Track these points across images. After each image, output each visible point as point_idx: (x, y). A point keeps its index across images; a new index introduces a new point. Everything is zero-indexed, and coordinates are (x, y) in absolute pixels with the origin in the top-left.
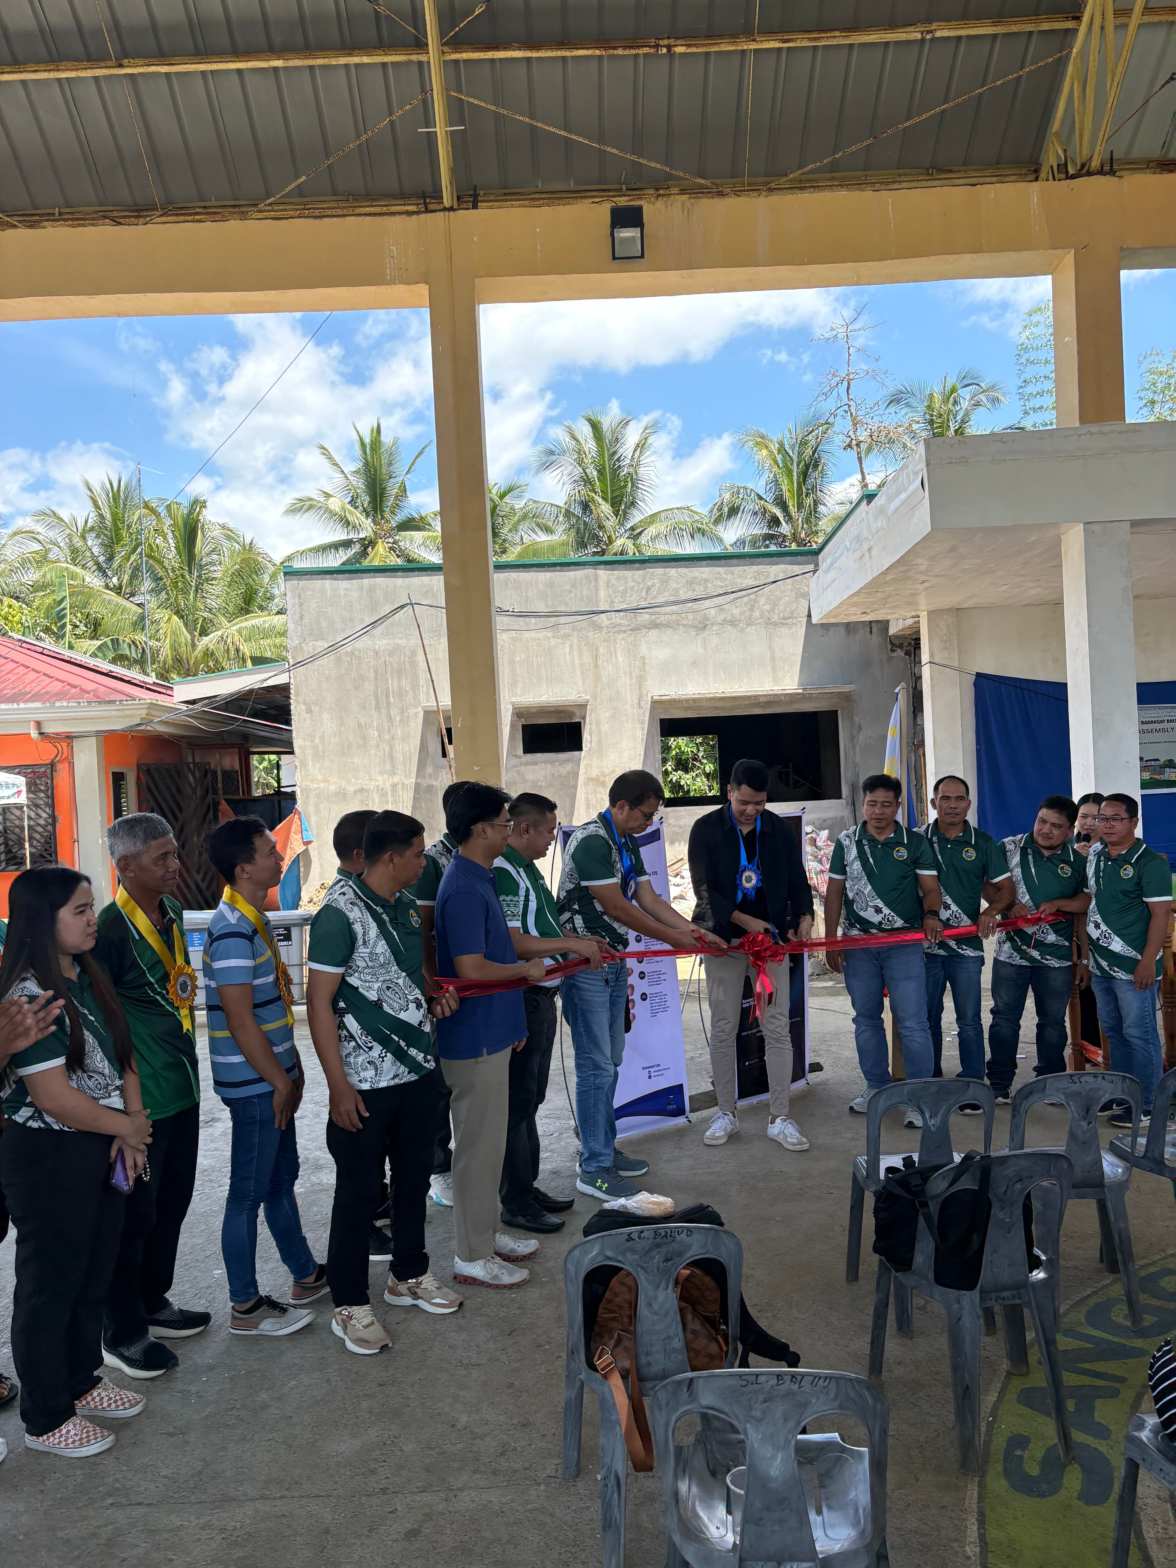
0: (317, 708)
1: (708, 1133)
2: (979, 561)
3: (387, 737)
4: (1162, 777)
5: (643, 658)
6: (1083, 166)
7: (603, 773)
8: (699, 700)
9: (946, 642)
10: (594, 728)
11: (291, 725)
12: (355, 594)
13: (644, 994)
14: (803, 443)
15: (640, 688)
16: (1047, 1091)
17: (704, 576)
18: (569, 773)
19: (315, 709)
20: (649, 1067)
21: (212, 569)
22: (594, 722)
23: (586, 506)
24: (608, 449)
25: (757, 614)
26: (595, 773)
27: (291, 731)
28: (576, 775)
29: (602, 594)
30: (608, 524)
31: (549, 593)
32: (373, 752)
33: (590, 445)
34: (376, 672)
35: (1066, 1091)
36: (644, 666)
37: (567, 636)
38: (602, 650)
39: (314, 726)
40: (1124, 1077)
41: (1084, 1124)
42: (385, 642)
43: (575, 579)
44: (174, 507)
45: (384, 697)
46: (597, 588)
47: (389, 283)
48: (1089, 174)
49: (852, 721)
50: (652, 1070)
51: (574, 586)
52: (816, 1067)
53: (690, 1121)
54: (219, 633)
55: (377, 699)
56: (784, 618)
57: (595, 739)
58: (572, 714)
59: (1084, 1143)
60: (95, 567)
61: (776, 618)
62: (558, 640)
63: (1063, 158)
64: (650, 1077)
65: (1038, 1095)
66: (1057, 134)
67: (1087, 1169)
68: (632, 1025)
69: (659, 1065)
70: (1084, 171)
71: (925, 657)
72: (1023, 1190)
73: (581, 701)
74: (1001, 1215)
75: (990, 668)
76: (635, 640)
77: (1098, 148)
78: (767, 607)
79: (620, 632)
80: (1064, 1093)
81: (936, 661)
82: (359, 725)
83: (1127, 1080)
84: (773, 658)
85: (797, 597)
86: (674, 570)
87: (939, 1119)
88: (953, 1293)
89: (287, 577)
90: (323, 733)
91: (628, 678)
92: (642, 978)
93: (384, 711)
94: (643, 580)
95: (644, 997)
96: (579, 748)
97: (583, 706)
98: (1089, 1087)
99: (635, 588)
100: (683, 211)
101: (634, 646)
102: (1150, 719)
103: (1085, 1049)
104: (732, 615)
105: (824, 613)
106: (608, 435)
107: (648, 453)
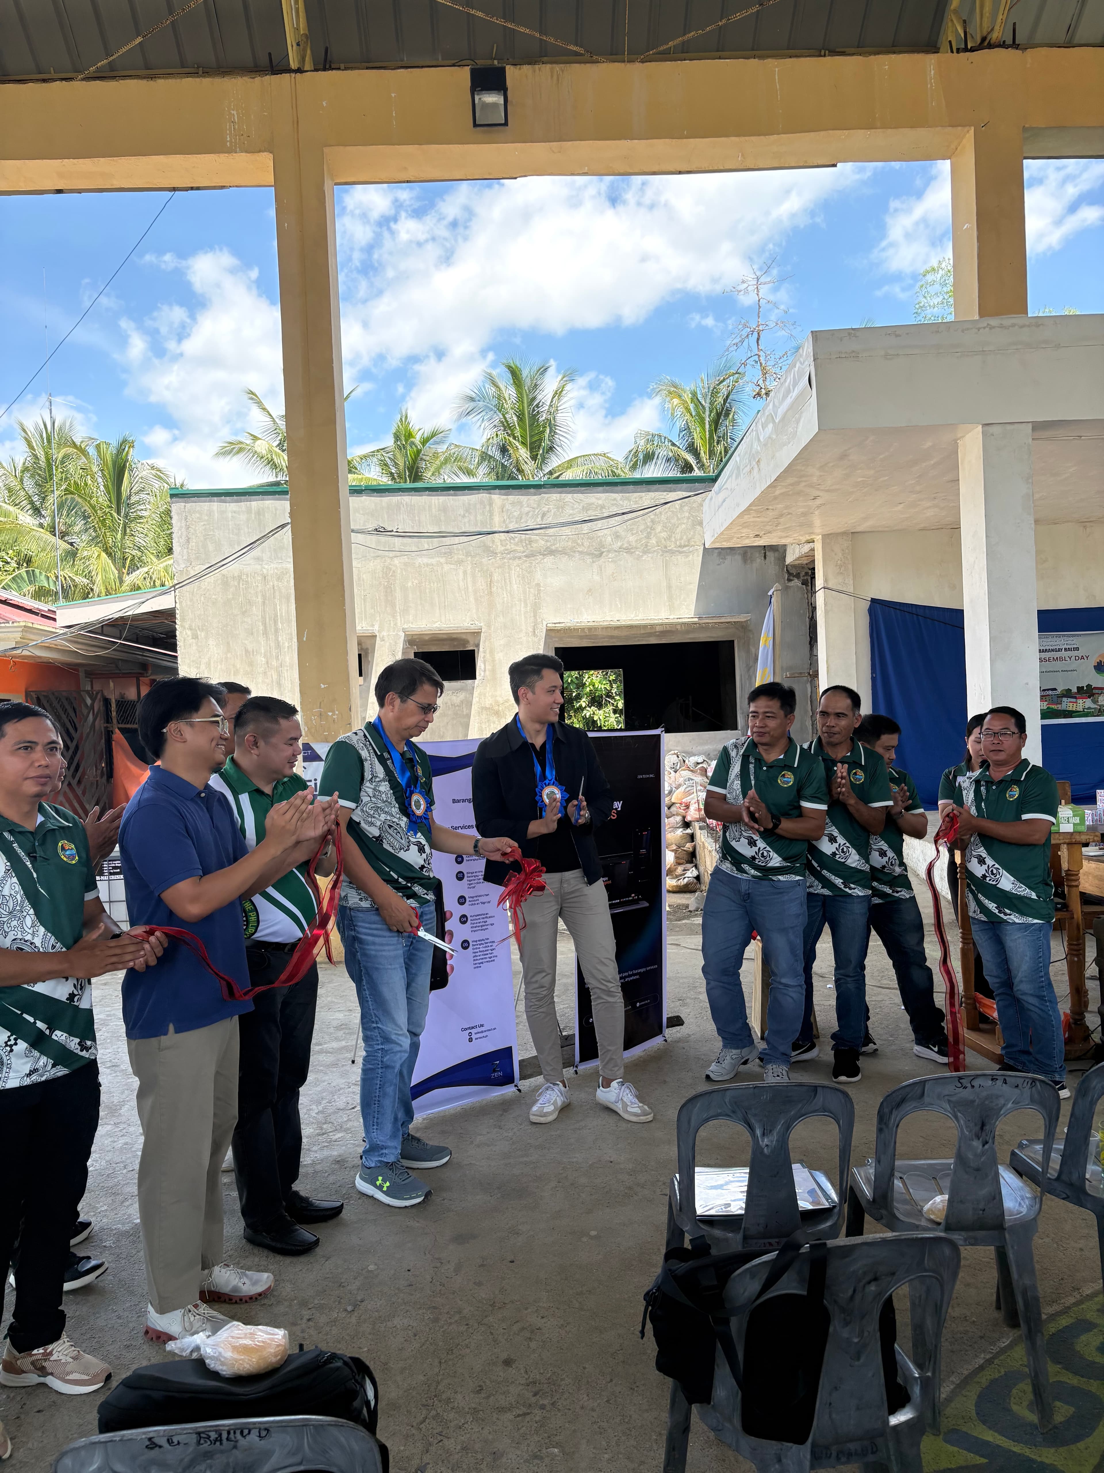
0: (203, 634)
1: (535, 1108)
2: (872, 472)
3: (274, 663)
4: (1059, 707)
5: (538, 585)
6: (984, 39)
7: (497, 702)
8: (596, 629)
9: (841, 566)
10: (488, 656)
11: (176, 651)
12: (243, 517)
13: (466, 941)
14: (714, 393)
15: (535, 616)
16: (926, 1099)
17: (600, 502)
18: (462, 702)
19: (202, 635)
20: (469, 1028)
21: (140, 508)
22: (488, 652)
23: (504, 450)
24: (527, 395)
25: (653, 541)
26: (488, 702)
27: (176, 657)
28: (469, 704)
29: (497, 519)
30: (525, 467)
31: (442, 518)
32: (260, 680)
33: (510, 392)
34: (264, 597)
35: (953, 1099)
36: (539, 593)
37: (460, 562)
38: (496, 577)
39: (199, 652)
40: (1034, 1080)
41: (977, 1144)
42: (272, 565)
43: (469, 504)
44: (103, 447)
45: (272, 622)
46: (491, 514)
47: (230, 151)
48: (990, 46)
49: (748, 651)
50: (473, 1031)
51: (467, 510)
52: (676, 1021)
53: (519, 1090)
54: (146, 569)
55: (264, 624)
56: (680, 546)
57: (488, 667)
58: (466, 642)
59: (978, 1170)
60: (29, 507)
61: (672, 546)
62: (452, 566)
63: (963, 35)
64: (471, 1040)
65: (914, 1104)
66: (955, 11)
67: (981, 1206)
68: (450, 978)
69: (482, 1026)
70: (985, 44)
71: (819, 582)
72: (880, 1294)
73: (473, 628)
74: (845, 1333)
75: (886, 595)
76: (530, 567)
77: (1000, 17)
78: (664, 535)
79: (514, 558)
80: (949, 1101)
81: (830, 586)
82: (247, 651)
83: (1038, 1084)
84: (669, 587)
85: (693, 525)
86: (570, 496)
87: (775, 1136)
88: (771, 1447)
89: (174, 499)
90: (210, 660)
91: (523, 605)
92: (464, 923)
93: (272, 637)
94: (539, 505)
95: (465, 945)
96: (473, 677)
97: (477, 634)
98: (984, 1094)
99: (531, 514)
100: (552, 76)
101: (529, 573)
102: (1048, 648)
103: (980, 1003)
104: (628, 542)
105: (716, 535)
106: (527, 383)
107: (565, 399)
